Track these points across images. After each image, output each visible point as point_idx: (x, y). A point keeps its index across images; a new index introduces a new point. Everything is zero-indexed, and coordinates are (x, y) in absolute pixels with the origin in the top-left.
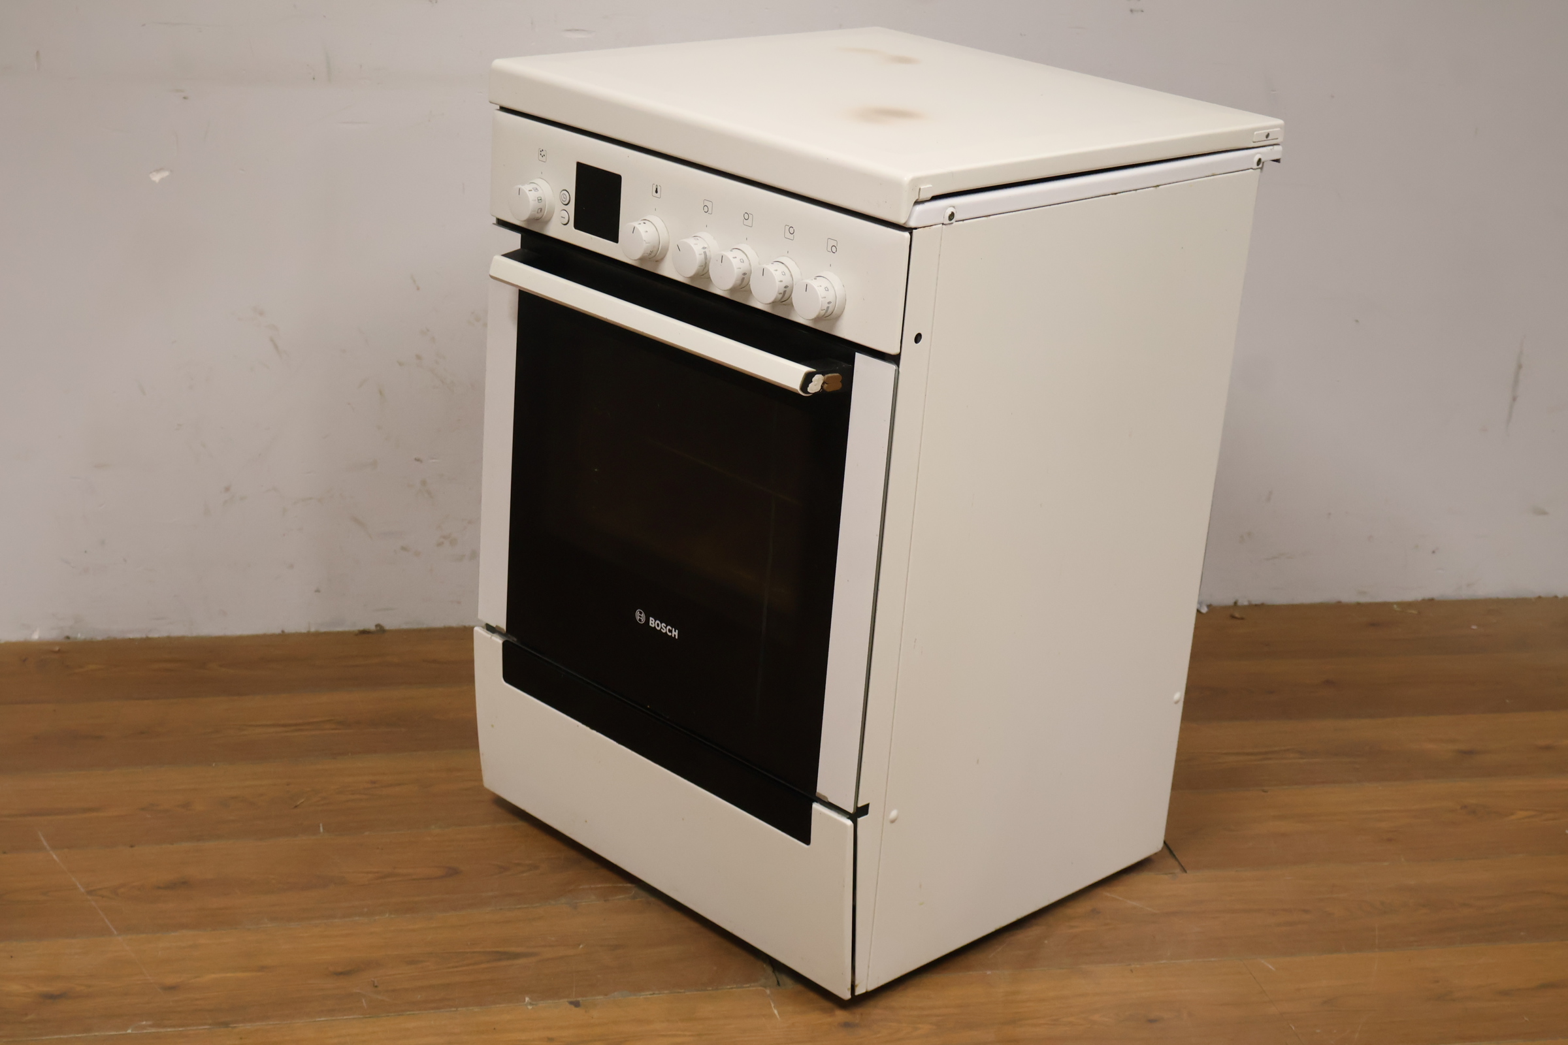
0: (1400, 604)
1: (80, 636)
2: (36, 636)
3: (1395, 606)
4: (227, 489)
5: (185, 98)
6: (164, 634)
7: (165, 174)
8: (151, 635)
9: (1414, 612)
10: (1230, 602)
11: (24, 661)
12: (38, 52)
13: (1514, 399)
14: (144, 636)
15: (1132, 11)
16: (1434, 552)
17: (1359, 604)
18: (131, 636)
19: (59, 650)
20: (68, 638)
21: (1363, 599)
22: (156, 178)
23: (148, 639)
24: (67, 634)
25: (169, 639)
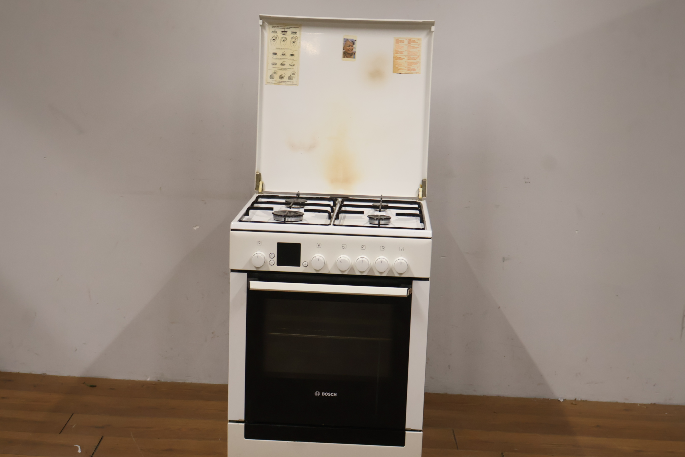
0: (640, 404)
1: (163, 380)
2: (148, 379)
3: (638, 405)
4: (213, 333)
5: (205, 203)
6: (190, 382)
7: (197, 227)
8: (187, 382)
9: (645, 407)
10: (573, 399)
11: (143, 386)
12: (160, 188)
13: (683, 328)
14: (183, 382)
15: (526, 182)
16: (654, 385)
17: (624, 403)
18: (179, 382)
19: (155, 384)
20: (159, 381)
21: (626, 402)
22: (195, 228)
23: (184, 383)
24: (158, 379)
25: (191, 383)
